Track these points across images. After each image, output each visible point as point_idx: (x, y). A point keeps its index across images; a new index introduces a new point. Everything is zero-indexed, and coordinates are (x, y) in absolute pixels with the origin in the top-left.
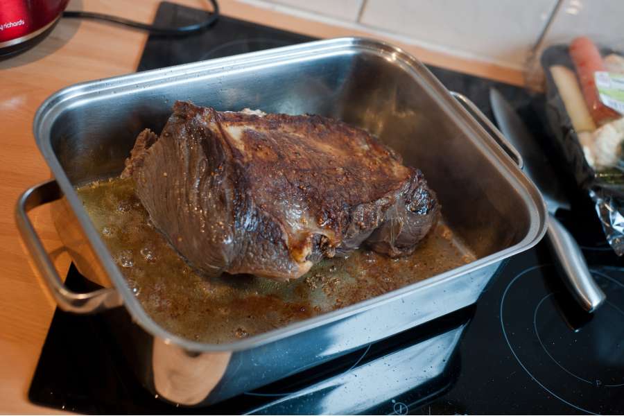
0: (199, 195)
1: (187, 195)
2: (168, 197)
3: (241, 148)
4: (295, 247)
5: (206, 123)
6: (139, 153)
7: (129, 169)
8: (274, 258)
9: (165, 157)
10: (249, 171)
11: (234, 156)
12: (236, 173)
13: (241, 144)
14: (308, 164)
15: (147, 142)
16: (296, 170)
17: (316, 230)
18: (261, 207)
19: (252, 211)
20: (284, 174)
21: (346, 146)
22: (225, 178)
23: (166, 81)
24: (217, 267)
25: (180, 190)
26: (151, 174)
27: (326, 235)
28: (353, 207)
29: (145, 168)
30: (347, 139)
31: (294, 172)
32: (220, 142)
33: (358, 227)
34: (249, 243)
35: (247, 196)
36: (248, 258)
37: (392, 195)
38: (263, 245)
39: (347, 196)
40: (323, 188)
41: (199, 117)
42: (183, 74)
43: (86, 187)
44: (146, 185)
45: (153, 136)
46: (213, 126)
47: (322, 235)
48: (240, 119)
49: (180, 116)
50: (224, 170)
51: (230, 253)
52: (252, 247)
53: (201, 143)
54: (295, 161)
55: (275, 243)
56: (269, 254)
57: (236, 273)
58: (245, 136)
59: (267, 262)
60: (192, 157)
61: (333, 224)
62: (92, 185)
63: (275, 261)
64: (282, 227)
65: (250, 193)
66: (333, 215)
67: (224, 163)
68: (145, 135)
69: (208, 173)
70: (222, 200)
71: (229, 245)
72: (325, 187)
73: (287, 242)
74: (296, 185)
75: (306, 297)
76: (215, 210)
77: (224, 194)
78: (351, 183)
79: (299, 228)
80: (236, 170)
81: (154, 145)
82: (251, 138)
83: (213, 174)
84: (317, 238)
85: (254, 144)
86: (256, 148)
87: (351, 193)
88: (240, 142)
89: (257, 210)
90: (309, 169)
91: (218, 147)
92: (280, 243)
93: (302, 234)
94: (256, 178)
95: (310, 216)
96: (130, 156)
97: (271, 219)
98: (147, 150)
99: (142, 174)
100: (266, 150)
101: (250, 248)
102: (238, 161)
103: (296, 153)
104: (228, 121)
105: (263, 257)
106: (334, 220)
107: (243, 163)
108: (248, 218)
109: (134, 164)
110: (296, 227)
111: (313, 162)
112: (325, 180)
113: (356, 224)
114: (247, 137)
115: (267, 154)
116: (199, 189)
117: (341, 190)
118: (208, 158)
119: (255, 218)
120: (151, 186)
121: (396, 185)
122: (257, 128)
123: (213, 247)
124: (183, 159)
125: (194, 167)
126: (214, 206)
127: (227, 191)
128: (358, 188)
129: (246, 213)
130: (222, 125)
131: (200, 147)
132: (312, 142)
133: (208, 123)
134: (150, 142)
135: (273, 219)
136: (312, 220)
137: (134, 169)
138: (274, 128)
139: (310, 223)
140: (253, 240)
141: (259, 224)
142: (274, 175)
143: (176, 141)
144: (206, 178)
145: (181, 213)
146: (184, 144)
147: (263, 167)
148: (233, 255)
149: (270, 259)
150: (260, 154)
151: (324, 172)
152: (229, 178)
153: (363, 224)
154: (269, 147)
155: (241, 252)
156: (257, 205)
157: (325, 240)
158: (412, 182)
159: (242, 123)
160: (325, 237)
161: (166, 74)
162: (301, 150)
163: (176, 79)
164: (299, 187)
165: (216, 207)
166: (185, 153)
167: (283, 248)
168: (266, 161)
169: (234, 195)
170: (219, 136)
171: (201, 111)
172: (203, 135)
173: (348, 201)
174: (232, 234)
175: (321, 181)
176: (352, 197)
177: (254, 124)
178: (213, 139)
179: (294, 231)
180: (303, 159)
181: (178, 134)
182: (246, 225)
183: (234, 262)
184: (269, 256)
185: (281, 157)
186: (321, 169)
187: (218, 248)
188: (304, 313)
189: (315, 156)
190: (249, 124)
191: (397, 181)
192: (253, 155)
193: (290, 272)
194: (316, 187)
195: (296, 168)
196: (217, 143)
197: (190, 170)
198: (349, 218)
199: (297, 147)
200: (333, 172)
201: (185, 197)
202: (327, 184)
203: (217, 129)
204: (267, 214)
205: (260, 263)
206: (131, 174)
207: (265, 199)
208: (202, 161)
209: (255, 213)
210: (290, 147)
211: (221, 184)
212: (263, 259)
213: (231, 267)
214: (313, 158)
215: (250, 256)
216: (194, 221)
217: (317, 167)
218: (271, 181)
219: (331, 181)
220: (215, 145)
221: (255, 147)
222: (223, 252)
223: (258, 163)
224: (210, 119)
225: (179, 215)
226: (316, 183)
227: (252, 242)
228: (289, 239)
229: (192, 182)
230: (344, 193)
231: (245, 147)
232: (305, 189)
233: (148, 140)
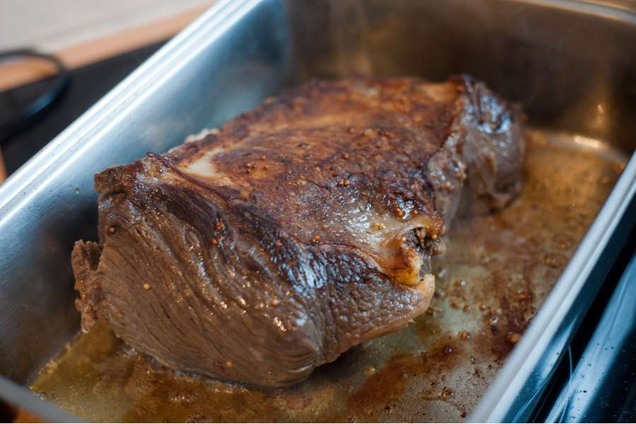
0: (214, 282)
1: (198, 293)
2: (171, 315)
3: (226, 181)
4: (395, 269)
5: (156, 180)
6: (89, 282)
7: (87, 313)
8: (378, 302)
9: (128, 263)
10: (261, 206)
11: (226, 199)
12: (246, 220)
13: (222, 178)
14: (327, 149)
15: (89, 260)
16: (317, 165)
17: (402, 229)
18: (313, 244)
19: (305, 257)
20: (309, 181)
21: (348, 106)
22: (236, 235)
23: (58, 164)
24: (307, 367)
25: (183, 295)
26: (125, 299)
27: (419, 225)
28: (422, 167)
29: (109, 297)
30: (342, 97)
31: (318, 169)
32: (192, 192)
33: (445, 192)
34: (330, 304)
35: (282, 240)
36: (341, 325)
37: (458, 123)
38: (351, 294)
39: (405, 159)
40: (369, 167)
41: (141, 177)
42: (75, 140)
43: (41, 378)
44: (127, 320)
45: (92, 247)
46: (169, 177)
47: (415, 230)
48: (194, 150)
49: (113, 193)
50: (226, 225)
51: (315, 335)
52: (339, 307)
53: (169, 211)
54: (308, 156)
55: (365, 280)
56: (367, 302)
57: (337, 356)
58: (219, 164)
59: (372, 314)
60: (168, 237)
61: (416, 207)
62: (48, 368)
63: (382, 307)
64: (358, 252)
65: (284, 234)
66: (410, 195)
67: (219, 216)
68: (79, 252)
69: (207, 244)
70: (252, 268)
71: (306, 325)
72: (370, 164)
73: (379, 269)
74: (333, 185)
75: (438, 332)
76: (253, 289)
77: (251, 258)
78: (397, 140)
79: (378, 240)
80: (242, 216)
81: (102, 257)
82: (228, 163)
83: (215, 241)
84: (412, 237)
85: (240, 167)
86: (246, 171)
87: (408, 152)
88: (219, 175)
89: (310, 251)
90: (333, 156)
91: (195, 201)
92: (371, 275)
93: (389, 245)
94: (277, 209)
95: (381, 214)
96: (78, 295)
97: (338, 252)
98: (98, 270)
99: (112, 307)
100: (259, 165)
101: (336, 310)
102: (237, 202)
103: (300, 146)
104: (182, 159)
105: (362, 311)
106: (415, 199)
107: (245, 200)
108: (306, 270)
109: (90, 302)
110: (375, 240)
111: (329, 143)
112: (363, 155)
113: (441, 189)
114: (222, 164)
115: (265, 169)
116: (209, 275)
117: (392, 155)
118: (192, 225)
119: (315, 263)
120: (135, 315)
121: (455, 108)
122: (224, 147)
123: (288, 343)
124: (158, 248)
125: (182, 249)
126: (249, 285)
127: (252, 251)
128: (410, 141)
129: (298, 265)
130: (181, 169)
131: (171, 215)
132: (305, 123)
133: (159, 177)
134: (94, 258)
135: (341, 248)
136: (387, 216)
137: (96, 308)
138: (246, 136)
139: (387, 224)
140: (332, 296)
141: (327, 268)
142: (296, 189)
143: (130, 230)
144: (209, 254)
145: (207, 326)
146: (146, 227)
147: (274, 190)
148: (320, 334)
149: (374, 307)
150: (257, 175)
151: (354, 146)
152: (241, 232)
153: (448, 184)
154: (262, 160)
155: (327, 325)
156: (306, 244)
157: (422, 234)
158: (468, 94)
159: (201, 151)
160: (420, 229)
161: (53, 155)
162: (303, 139)
163: (72, 152)
164: (338, 185)
165: (253, 284)
166: (156, 238)
167: (380, 280)
168: (271, 178)
169: (265, 250)
170: (186, 186)
171: (138, 167)
172: (163, 198)
173: (412, 165)
174: (301, 306)
175: (361, 160)
176: (412, 157)
177: (217, 146)
178: (182, 195)
179: (376, 248)
180: (315, 147)
181: (128, 219)
182: (311, 284)
183: (326, 343)
184: (370, 305)
185: (287, 162)
186: (347, 146)
187: (296, 341)
188: (453, 353)
189: (327, 134)
190: (210, 149)
191: (451, 104)
192: (249, 181)
193: (410, 307)
194: (360, 171)
195: (316, 162)
196: (191, 197)
197: (179, 255)
198: (429, 187)
199: (294, 139)
200: (365, 140)
201: (196, 299)
202: (369, 159)
203: (177, 177)
204: (326, 248)
205: (363, 322)
206: (95, 318)
207: (309, 228)
208: (187, 233)
209: (310, 256)
210: (286, 143)
211: (236, 248)
212: (365, 314)
213: (325, 355)
214: (327, 138)
215: (342, 321)
216: (233, 324)
217: (340, 147)
218: (300, 200)
219: (371, 153)
220: (190, 201)
221: (244, 170)
222: (306, 341)
223: (263, 187)
224: (158, 170)
225: (205, 330)
226: (357, 167)
227: (333, 300)
228: (379, 262)
229: (193, 273)
230: (398, 157)
231: (231, 178)
232: (348, 182)
233: (89, 256)
